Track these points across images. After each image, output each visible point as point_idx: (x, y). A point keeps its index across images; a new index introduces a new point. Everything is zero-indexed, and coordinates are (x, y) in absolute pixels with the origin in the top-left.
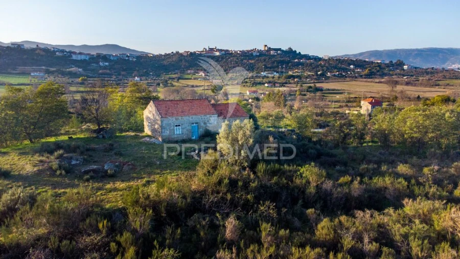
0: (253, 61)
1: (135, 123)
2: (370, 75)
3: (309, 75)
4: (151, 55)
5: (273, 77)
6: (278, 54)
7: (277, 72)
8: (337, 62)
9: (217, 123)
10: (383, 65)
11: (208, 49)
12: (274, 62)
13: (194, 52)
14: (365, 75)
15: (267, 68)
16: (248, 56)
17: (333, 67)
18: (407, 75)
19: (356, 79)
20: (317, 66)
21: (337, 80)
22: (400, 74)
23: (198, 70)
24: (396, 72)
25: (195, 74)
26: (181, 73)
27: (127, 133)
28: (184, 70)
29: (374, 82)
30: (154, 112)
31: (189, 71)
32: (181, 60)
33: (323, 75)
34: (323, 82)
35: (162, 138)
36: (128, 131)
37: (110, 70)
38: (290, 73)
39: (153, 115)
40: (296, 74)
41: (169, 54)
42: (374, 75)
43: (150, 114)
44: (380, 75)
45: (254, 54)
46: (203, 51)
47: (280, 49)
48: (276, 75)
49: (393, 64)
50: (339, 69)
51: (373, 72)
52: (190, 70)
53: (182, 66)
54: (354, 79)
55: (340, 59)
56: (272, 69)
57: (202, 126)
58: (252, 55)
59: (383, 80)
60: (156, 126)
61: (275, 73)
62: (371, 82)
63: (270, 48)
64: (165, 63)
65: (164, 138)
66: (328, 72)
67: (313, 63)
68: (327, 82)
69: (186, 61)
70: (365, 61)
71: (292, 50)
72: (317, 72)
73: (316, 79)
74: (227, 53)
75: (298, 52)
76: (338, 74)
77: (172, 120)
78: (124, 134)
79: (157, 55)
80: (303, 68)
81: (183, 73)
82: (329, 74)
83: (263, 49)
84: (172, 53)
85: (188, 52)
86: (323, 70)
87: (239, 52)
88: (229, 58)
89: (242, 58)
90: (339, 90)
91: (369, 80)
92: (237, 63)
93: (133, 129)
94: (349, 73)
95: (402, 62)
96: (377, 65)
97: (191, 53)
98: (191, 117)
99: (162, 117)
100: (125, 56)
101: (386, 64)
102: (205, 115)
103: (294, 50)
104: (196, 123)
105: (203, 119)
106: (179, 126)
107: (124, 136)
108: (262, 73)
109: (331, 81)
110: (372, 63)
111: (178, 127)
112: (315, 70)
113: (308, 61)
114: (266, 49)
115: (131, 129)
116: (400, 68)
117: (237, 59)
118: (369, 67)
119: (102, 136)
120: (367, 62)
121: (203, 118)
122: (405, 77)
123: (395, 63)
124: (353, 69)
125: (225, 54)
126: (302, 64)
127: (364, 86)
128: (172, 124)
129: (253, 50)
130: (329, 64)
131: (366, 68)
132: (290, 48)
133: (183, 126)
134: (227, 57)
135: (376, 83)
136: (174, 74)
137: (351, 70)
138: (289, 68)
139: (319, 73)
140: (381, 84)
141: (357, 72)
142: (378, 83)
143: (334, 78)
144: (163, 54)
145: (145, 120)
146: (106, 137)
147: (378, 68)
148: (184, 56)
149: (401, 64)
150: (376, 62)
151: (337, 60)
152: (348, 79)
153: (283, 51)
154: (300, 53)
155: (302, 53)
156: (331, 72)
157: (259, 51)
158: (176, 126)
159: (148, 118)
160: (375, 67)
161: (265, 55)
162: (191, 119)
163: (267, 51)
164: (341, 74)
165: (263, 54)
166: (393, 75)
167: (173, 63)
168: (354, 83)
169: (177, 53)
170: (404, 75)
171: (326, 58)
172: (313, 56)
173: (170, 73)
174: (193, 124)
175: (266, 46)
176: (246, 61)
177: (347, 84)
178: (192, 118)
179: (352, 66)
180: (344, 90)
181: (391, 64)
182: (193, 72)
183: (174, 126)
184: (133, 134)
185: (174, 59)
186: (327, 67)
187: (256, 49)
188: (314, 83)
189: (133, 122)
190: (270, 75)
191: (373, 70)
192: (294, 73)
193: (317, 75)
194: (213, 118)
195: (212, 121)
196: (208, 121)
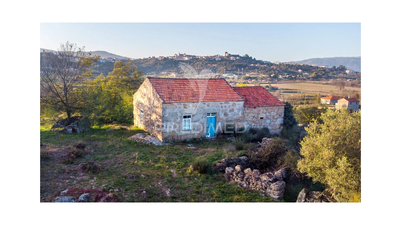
0: (215, 65)
1: (120, 111)
2: (317, 78)
3: (264, 77)
4: (133, 59)
5: (233, 78)
6: (237, 60)
7: (236, 74)
8: (287, 67)
9: (243, 114)
10: (327, 69)
11: (178, 55)
12: (233, 66)
13: (167, 57)
14: (312, 78)
15: (228, 71)
16: (211, 61)
17: (283, 71)
18: (350, 78)
19: (305, 81)
20: (270, 70)
21: (288, 82)
22: (343, 78)
23: (170, 71)
24: (339, 76)
25: (168, 75)
26: (156, 74)
27: (110, 125)
28: (159, 72)
29: (321, 84)
30: (151, 95)
31: (163, 73)
32: (157, 64)
33: (275, 77)
34: (276, 83)
35: (163, 136)
36: (110, 123)
37: (99, 70)
38: (247, 75)
39: (149, 99)
40: (253, 76)
41: (147, 59)
42: (320, 78)
43: (143, 98)
44: (326, 78)
45: (217, 59)
46: (175, 57)
47: (238, 56)
48: (236, 77)
49: (336, 69)
50: (289, 73)
51: (319, 75)
52: (163, 71)
53: (158, 69)
54: (303, 81)
55: (289, 65)
56: (232, 72)
57: (222, 119)
58: (215, 60)
59: (329, 82)
60: (154, 117)
61: (234, 75)
62: (319, 83)
63: (230, 54)
64: (144, 65)
65: (166, 135)
66: (280, 74)
67: (266, 68)
68: (280, 83)
69: (161, 64)
70: (311, 66)
71: (248, 56)
72: (270, 74)
73: (270, 80)
74: (194, 59)
75: (253, 58)
76: (289, 77)
77: (180, 108)
78: (105, 127)
79: (137, 59)
80: (258, 71)
81: (158, 74)
82: (280, 76)
83: (224, 55)
84: (150, 57)
85: (163, 57)
86: (275, 73)
87: (204, 57)
88: (196, 62)
89: (207, 62)
90: (292, 90)
91: (317, 82)
92: (202, 67)
93: (118, 119)
94: (298, 76)
95: (344, 67)
96: (321, 69)
97: (165, 58)
98: (207, 103)
99: (164, 103)
100: (112, 59)
101: (330, 69)
102: (227, 102)
103: (250, 56)
104: (214, 114)
105: (224, 108)
106: (189, 117)
107: (105, 130)
108: (224, 75)
109: (283, 82)
110: (317, 67)
111: (187, 119)
112: (268, 73)
113: (262, 66)
114: (227, 55)
115: (115, 120)
116: (343, 72)
117: (203, 63)
118: (316, 71)
119: (71, 130)
120: (313, 67)
121: (223, 105)
122: (348, 80)
123: (338, 68)
124: (301, 73)
125: (193, 59)
126: (257, 68)
127: (313, 86)
128: (179, 114)
129: (216, 56)
130: (280, 68)
131: (313, 72)
132: (247, 55)
133: (195, 118)
134: (194, 62)
135: (323, 84)
136: (150, 75)
137: (299, 73)
138: (246, 71)
139: (272, 75)
140: (328, 85)
141: (305, 75)
142: (325, 84)
143: (285, 79)
144: (142, 58)
145: (135, 108)
146: (78, 131)
147: (323, 72)
148: (159, 60)
149: (343, 69)
150: (321, 67)
151: (287, 65)
152: (297, 81)
153: (241, 57)
154: (255, 59)
155: (257, 59)
156: (282, 75)
157: (220, 57)
158: (185, 117)
159: (140, 104)
160: (320, 71)
161: (226, 60)
162: (206, 107)
163: (228, 57)
164: (291, 77)
165: (224, 60)
166: (337, 78)
167: (150, 66)
168: (303, 84)
169: (154, 58)
170: (347, 78)
171: (277, 64)
172: (266, 61)
173: (147, 74)
174: (209, 114)
175: (226, 53)
176: (210, 65)
177: (298, 85)
178: (208, 106)
179: (300, 71)
180: (296, 89)
181: (334, 69)
182: (166, 73)
183: (181, 117)
184: (117, 127)
185: (151, 63)
186: (278, 71)
187: (218, 55)
188: (269, 83)
189: (118, 110)
190: (230, 76)
191: (319, 74)
192: (251, 75)
193: (270, 77)
194: (237, 107)
195: (236, 111)
196: (230, 112)
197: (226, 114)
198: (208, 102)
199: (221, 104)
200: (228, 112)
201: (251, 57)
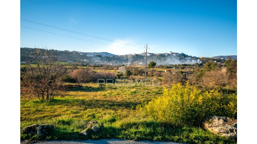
3: (194, 65)
8: (207, 59)
11: (144, 53)
13: (138, 54)
16: (162, 56)
28: (133, 62)
45: (166, 55)
47: (178, 53)
64: (125, 58)
69: (134, 58)
74: (153, 55)
84: (129, 54)
87: (158, 54)
100: (108, 55)
110: (225, 60)
117: (158, 57)
130: (203, 60)
132: (182, 53)
155: (188, 55)
165: (169, 55)
171: (201, 58)
175: (171, 52)
176: (162, 58)
179: (215, 61)
182: (137, 62)
185: (129, 57)
201: (185, 54)
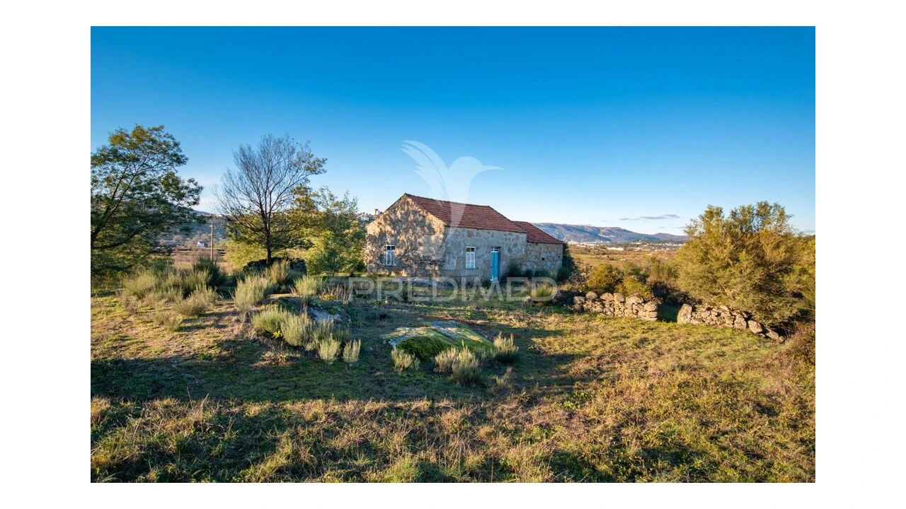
9: (526, 251)
35: (444, 275)
57: (506, 256)
65: (448, 275)
77: (463, 236)
98: (491, 233)
99: (447, 226)
104: (497, 248)
105: (508, 241)
106: (472, 249)
111: (470, 253)
121: (507, 237)
128: (462, 245)
133: (479, 252)
158: (468, 250)
162: (490, 239)
174: (492, 248)
178: (492, 236)
183: (464, 249)
194: (521, 241)
195: (519, 247)
196: (513, 247)
197: (510, 250)
198: (493, 231)
199: (505, 235)
200: (512, 247)
